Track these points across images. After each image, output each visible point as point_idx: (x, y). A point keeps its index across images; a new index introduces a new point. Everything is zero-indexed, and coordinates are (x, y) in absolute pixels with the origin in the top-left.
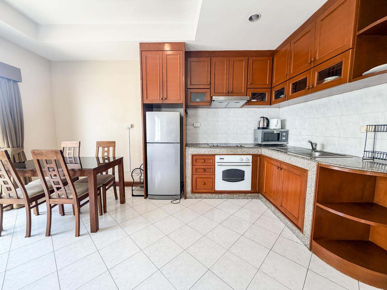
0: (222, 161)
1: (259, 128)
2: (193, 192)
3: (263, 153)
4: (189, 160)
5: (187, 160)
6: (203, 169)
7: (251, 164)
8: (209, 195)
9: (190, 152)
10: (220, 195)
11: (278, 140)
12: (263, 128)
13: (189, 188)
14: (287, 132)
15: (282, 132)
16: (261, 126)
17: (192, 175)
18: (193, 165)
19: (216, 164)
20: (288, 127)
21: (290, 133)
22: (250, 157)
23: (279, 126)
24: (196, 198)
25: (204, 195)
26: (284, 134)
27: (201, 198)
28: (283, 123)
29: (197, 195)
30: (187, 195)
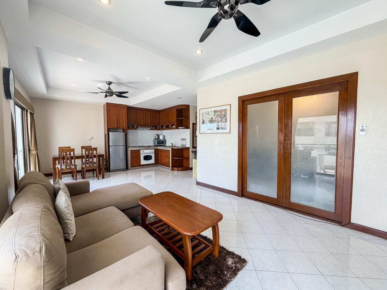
0: (143, 152)
1: (155, 139)
2: (131, 167)
3: (158, 148)
4: (129, 153)
5: (128, 153)
6: (135, 156)
7: (154, 153)
8: (138, 167)
9: (130, 149)
10: (143, 167)
11: (163, 144)
12: (157, 139)
13: (129, 165)
14: (166, 140)
15: (164, 140)
16: (156, 138)
17: (131, 159)
18: (131, 155)
19: (141, 154)
20: (166, 139)
21: (167, 140)
22: (154, 150)
23: (163, 138)
24: (133, 169)
25: (136, 167)
26: (165, 141)
27: (135, 169)
28: (164, 137)
29: (133, 168)
30: (129, 168)
